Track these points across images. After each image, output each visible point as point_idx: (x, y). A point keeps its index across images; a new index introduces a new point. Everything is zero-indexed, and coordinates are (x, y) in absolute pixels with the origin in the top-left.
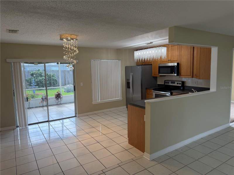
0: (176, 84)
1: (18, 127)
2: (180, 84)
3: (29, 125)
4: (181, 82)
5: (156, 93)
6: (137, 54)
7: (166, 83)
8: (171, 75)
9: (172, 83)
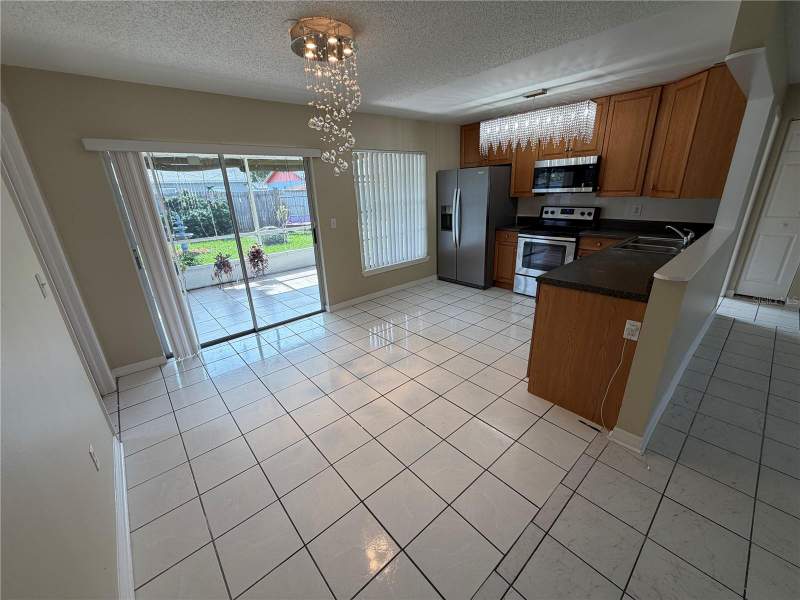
0: (576, 216)
1: (170, 356)
2: (589, 214)
3: (204, 346)
4: (593, 211)
5: (528, 240)
6: (489, 131)
7: (547, 213)
8: (574, 190)
9: (563, 212)
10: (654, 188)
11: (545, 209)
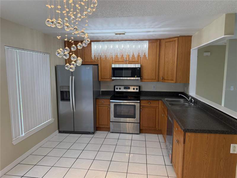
0: (131, 90)
2: (137, 89)
4: (138, 87)
5: (116, 103)
7: (117, 89)
8: (132, 78)
9: (125, 88)
10: (163, 79)
11: (116, 87)
